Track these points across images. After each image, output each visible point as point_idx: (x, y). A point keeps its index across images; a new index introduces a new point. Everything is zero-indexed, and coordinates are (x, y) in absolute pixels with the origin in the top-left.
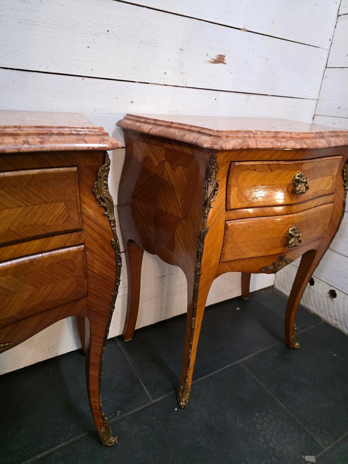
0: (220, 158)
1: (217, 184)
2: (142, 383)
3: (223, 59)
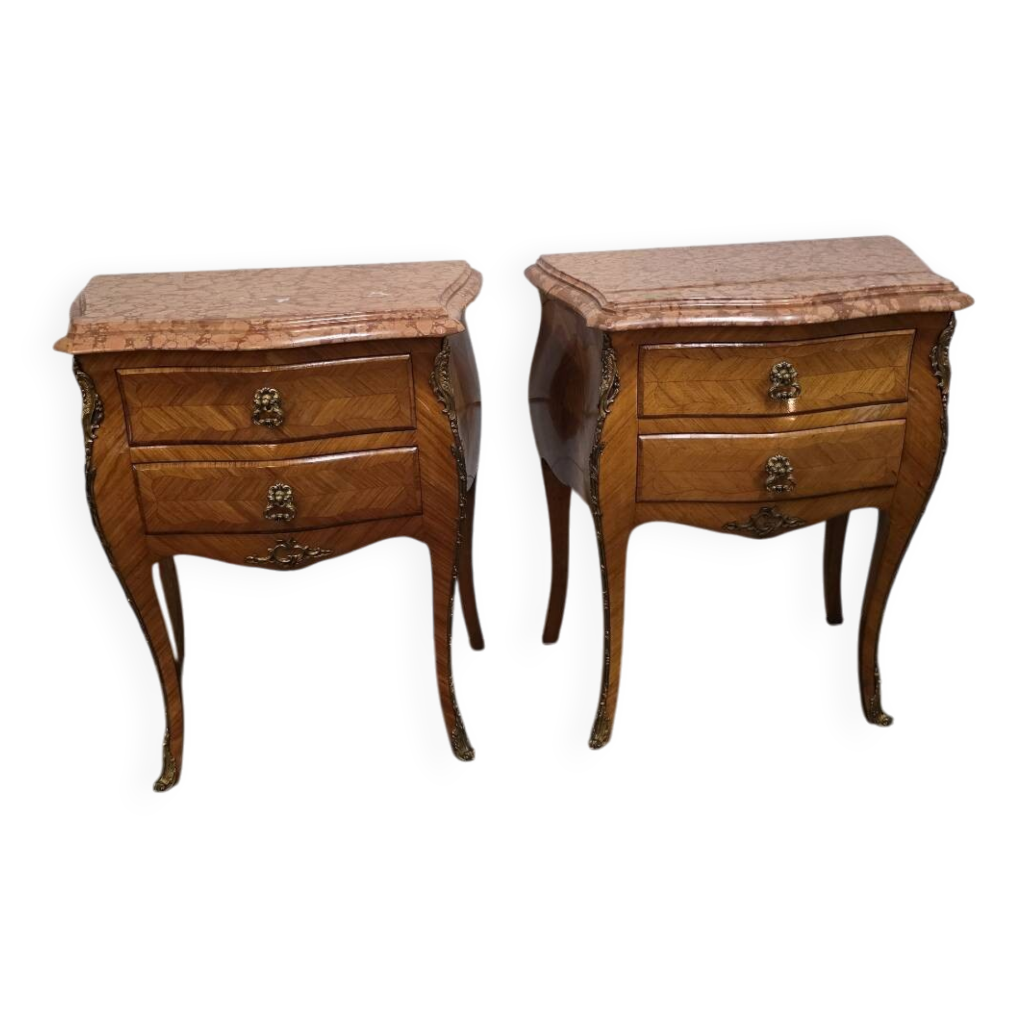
1: (617, 378)
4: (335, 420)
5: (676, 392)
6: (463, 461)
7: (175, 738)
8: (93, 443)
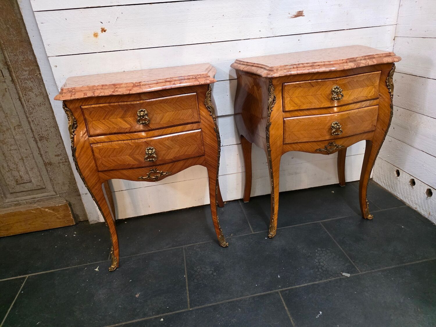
0: (275, 82)
1: (275, 97)
2: (249, 224)
3: (302, 13)
4: (169, 120)
5: (297, 101)
6: (219, 133)
7: (116, 250)
8: (74, 136)
